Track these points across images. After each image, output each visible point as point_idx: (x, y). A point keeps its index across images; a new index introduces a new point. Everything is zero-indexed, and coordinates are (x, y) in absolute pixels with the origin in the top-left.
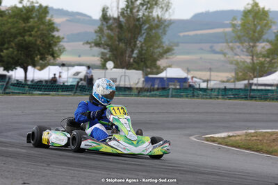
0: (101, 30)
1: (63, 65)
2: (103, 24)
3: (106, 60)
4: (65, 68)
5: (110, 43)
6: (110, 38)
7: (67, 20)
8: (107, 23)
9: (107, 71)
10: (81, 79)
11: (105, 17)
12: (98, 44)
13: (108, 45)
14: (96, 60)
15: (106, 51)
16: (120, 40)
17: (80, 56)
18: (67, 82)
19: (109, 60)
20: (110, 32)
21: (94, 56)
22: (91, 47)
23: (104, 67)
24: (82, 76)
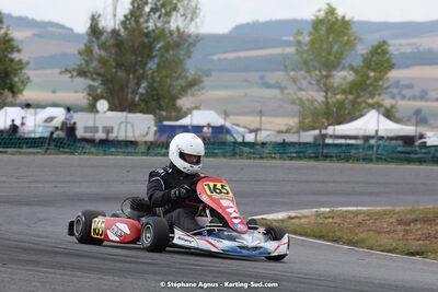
0: (88, 51)
1: (28, 106)
2: (91, 41)
3: (96, 99)
4: (31, 111)
5: (102, 71)
6: (103, 61)
7: (34, 35)
8: (98, 38)
9: (98, 116)
10: (57, 129)
11: (95, 31)
12: (82, 73)
13: (99, 74)
14: (81, 98)
15: (95, 84)
16: (119, 65)
17: (54, 92)
18: (34, 132)
19: (102, 97)
20: (103, 53)
21: (77, 92)
22: (72, 77)
23: (92, 108)
24: (57, 122)
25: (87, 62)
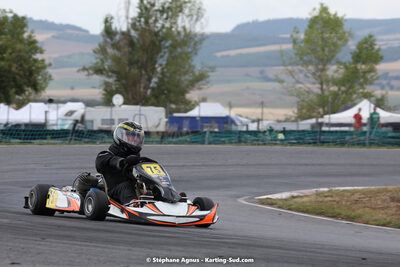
0: (102, 50)
1: (51, 101)
2: (106, 42)
3: (112, 94)
4: (53, 105)
5: (115, 69)
6: (116, 60)
7: (53, 37)
8: (112, 39)
9: (114, 109)
10: (77, 121)
11: (109, 32)
12: (99, 71)
13: (113, 72)
14: (98, 93)
15: (111, 80)
16: (131, 63)
17: (72, 88)
18: (56, 125)
19: (117, 92)
21: (94, 87)
22: (89, 75)
23: (108, 102)
24: (77, 116)
25: (101, 60)
